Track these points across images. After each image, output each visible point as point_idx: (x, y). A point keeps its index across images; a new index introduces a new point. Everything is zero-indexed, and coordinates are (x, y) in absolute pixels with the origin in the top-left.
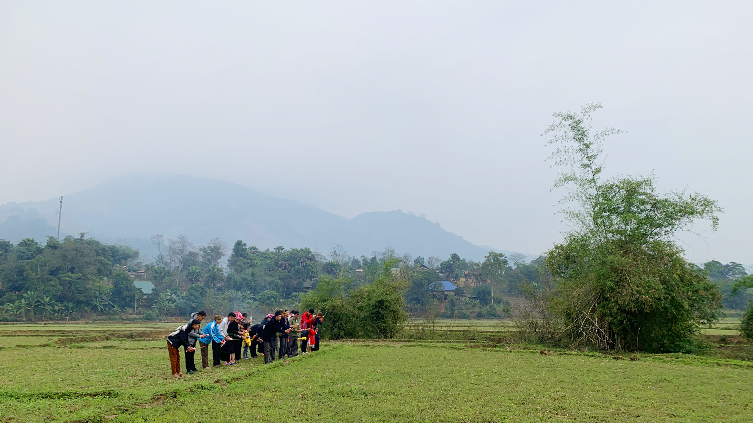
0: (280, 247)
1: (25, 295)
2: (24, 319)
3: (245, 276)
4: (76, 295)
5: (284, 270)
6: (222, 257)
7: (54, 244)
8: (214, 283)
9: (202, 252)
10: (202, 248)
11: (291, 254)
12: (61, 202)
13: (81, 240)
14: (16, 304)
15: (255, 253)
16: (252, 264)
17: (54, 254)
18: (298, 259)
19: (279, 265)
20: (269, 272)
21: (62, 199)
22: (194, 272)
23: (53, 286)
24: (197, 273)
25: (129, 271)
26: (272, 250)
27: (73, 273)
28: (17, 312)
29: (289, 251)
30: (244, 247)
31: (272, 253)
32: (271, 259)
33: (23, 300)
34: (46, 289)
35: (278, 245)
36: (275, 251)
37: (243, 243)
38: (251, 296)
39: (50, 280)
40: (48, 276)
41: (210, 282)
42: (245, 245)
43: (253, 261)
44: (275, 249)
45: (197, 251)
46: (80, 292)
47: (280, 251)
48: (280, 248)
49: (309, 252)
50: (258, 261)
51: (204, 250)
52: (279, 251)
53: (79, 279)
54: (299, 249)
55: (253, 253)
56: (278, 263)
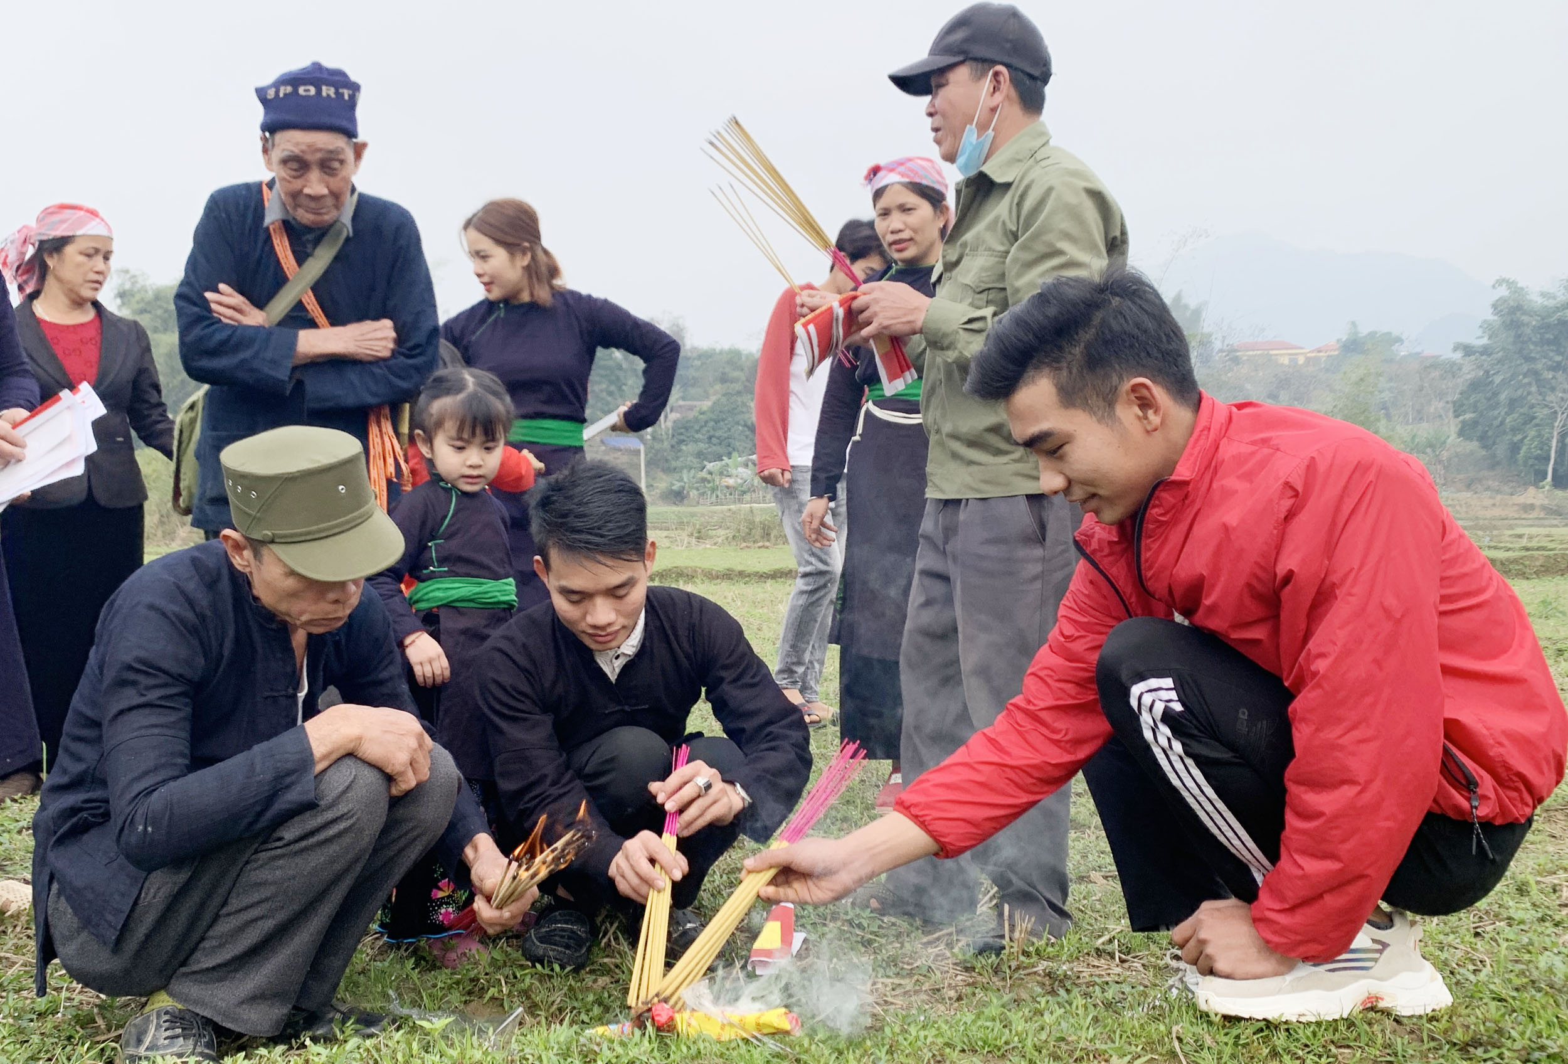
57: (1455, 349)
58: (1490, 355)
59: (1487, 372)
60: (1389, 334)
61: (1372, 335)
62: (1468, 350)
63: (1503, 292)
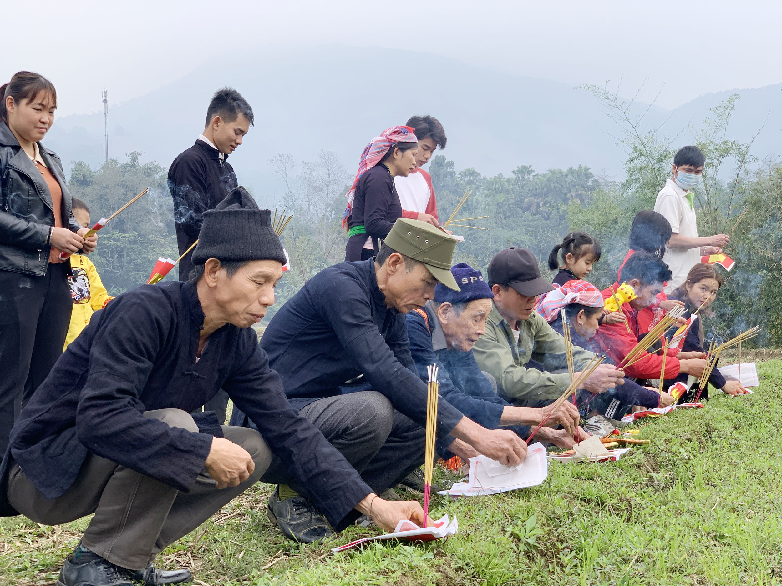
0: (525, 167)
4: (130, 274)
5: (536, 215)
7: (84, 176)
11: (549, 180)
12: (105, 101)
13: (133, 166)
15: (474, 183)
18: (565, 191)
19: (525, 205)
20: (504, 221)
21: (106, 96)
26: (508, 174)
27: (122, 231)
29: (544, 176)
30: (449, 170)
31: (508, 181)
32: (507, 192)
35: (521, 164)
36: (514, 177)
37: (446, 161)
42: (451, 164)
44: (514, 172)
46: (137, 268)
47: (526, 176)
48: (525, 170)
49: (588, 176)
50: (479, 197)
52: (523, 177)
53: (135, 242)
54: (565, 170)
55: (470, 182)
56: (522, 201)
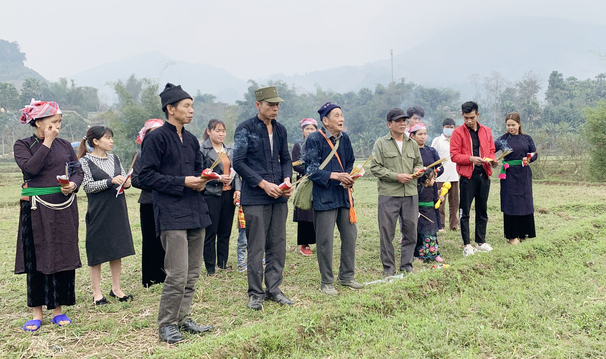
0: (602, 74)
1: (361, 136)
2: (363, 156)
3: (563, 108)
6: (539, 90)
7: (381, 90)
8: (530, 117)
9: (518, 88)
10: (518, 83)
12: (392, 54)
13: (402, 84)
14: (356, 143)
15: (574, 84)
16: (570, 95)
17: (381, 98)
21: (392, 52)
22: (508, 107)
23: (382, 127)
24: (511, 107)
25: (451, 111)
26: (593, 78)
28: (357, 150)
30: (560, 78)
31: (593, 82)
32: (592, 88)
33: (361, 140)
34: (377, 130)
35: (600, 73)
37: (559, 74)
38: (571, 128)
39: (379, 122)
40: (377, 118)
41: (527, 116)
42: (561, 75)
43: (571, 92)
44: (596, 77)
45: (513, 86)
47: (603, 79)
50: (576, 92)
51: (520, 85)
52: (601, 79)
55: (572, 84)
56: (600, 92)
57: (236, 103)
58: (247, 105)
59: (247, 111)
60: (211, 95)
61: (205, 95)
62: (240, 103)
63: (251, 84)
